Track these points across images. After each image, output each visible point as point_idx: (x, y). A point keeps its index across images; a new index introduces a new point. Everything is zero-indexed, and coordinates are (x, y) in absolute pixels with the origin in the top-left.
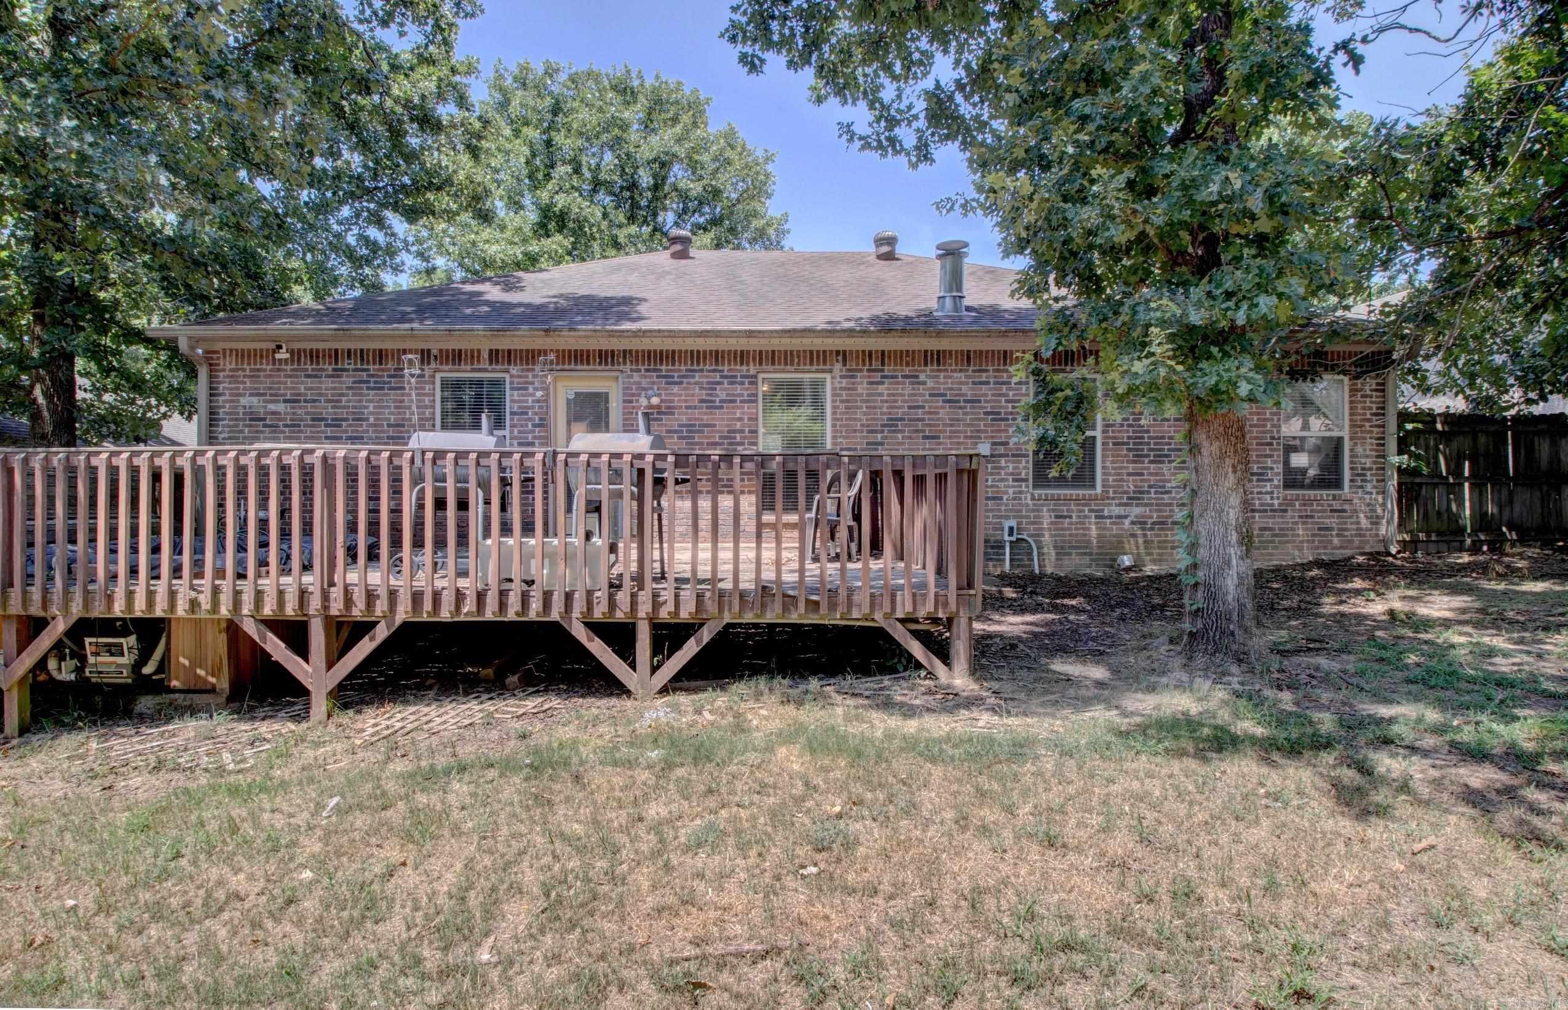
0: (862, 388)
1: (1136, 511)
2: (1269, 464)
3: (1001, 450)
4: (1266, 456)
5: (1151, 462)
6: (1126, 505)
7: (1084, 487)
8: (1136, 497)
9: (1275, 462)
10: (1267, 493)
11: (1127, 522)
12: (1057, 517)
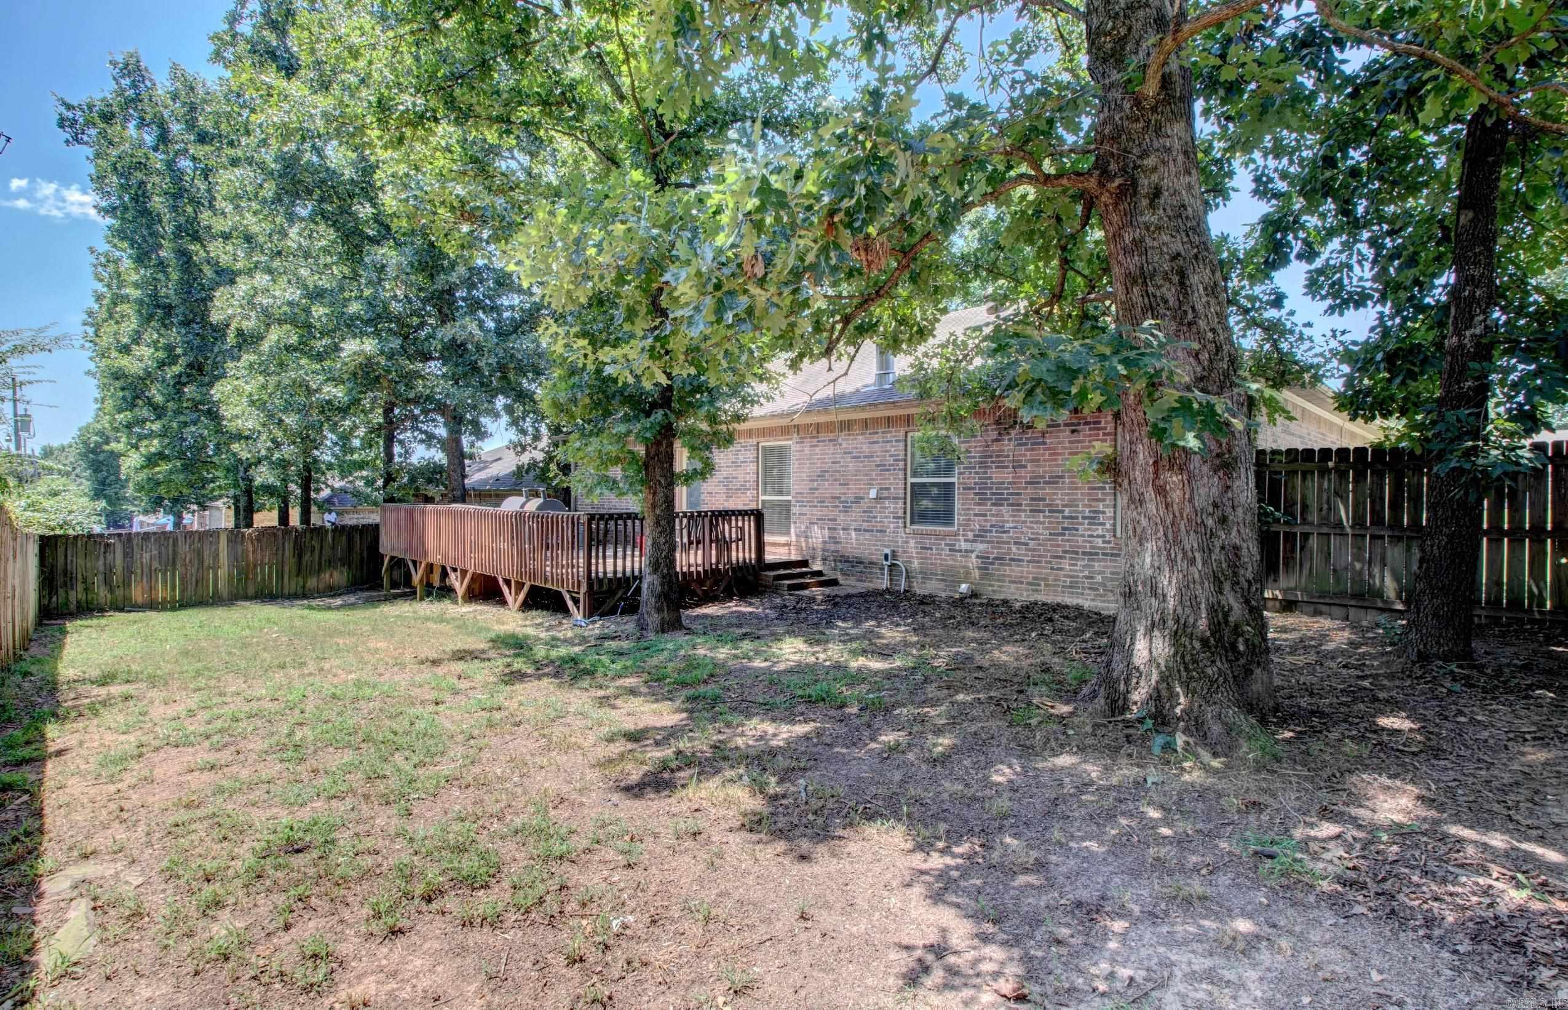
0: (807, 451)
1: (981, 547)
2: (1101, 508)
3: (885, 494)
4: (1098, 500)
5: (993, 505)
6: (973, 541)
7: (944, 524)
8: (980, 536)
9: (1107, 506)
10: (1098, 536)
11: (973, 555)
12: (922, 548)
